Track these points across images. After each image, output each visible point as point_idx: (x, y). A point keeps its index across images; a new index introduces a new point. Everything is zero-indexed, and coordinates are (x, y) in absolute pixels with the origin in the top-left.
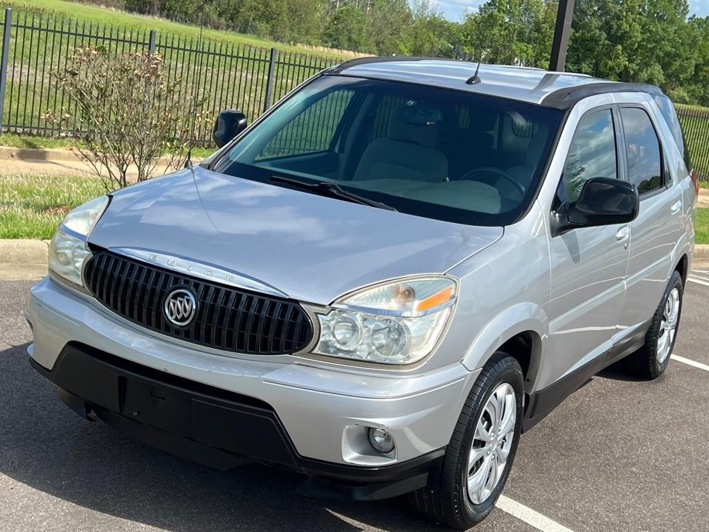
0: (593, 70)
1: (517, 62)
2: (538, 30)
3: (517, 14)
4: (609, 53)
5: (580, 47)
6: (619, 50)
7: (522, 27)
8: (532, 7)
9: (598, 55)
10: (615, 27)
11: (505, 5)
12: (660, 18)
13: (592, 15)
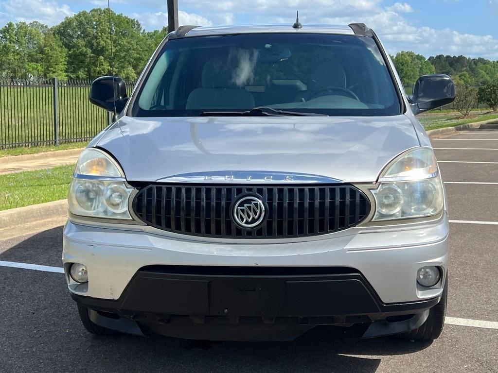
0: (87, 75)
1: (31, 76)
2: (42, 52)
3: (24, 42)
4: (94, 63)
5: (74, 61)
6: (101, 59)
7: (30, 51)
8: (34, 37)
9: (88, 65)
10: (95, 44)
11: (14, 37)
12: (124, 35)
13: (77, 38)
